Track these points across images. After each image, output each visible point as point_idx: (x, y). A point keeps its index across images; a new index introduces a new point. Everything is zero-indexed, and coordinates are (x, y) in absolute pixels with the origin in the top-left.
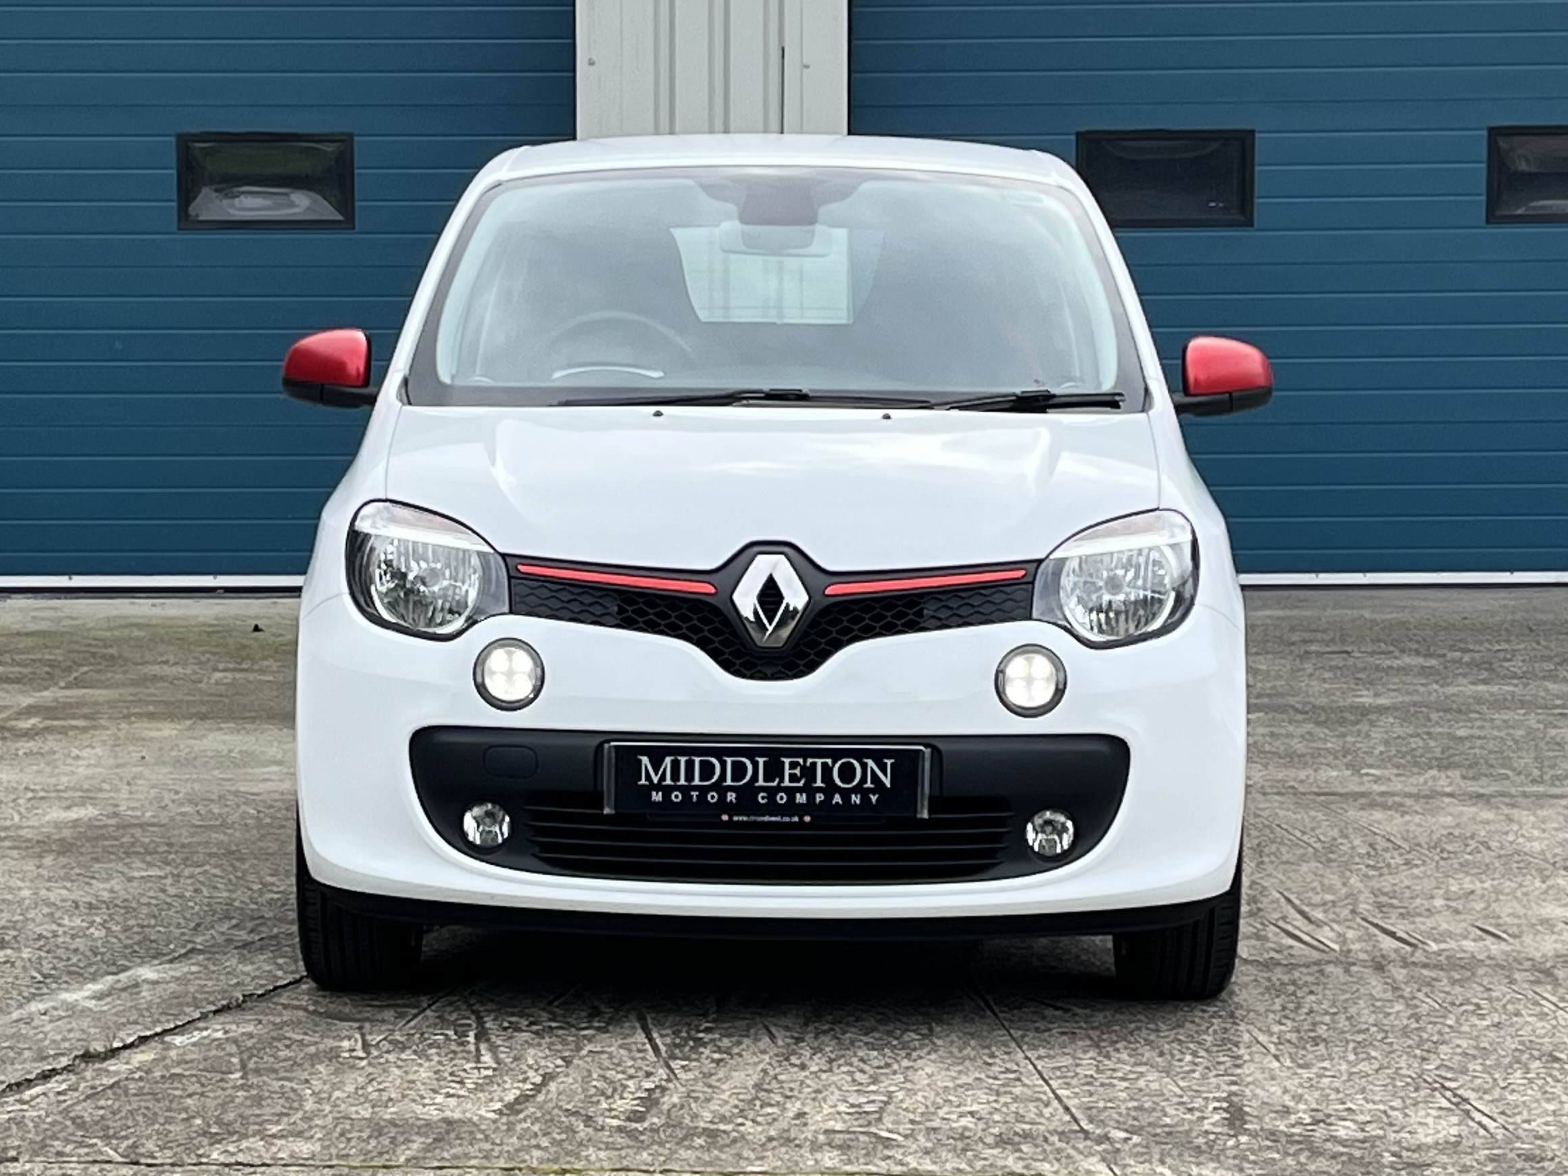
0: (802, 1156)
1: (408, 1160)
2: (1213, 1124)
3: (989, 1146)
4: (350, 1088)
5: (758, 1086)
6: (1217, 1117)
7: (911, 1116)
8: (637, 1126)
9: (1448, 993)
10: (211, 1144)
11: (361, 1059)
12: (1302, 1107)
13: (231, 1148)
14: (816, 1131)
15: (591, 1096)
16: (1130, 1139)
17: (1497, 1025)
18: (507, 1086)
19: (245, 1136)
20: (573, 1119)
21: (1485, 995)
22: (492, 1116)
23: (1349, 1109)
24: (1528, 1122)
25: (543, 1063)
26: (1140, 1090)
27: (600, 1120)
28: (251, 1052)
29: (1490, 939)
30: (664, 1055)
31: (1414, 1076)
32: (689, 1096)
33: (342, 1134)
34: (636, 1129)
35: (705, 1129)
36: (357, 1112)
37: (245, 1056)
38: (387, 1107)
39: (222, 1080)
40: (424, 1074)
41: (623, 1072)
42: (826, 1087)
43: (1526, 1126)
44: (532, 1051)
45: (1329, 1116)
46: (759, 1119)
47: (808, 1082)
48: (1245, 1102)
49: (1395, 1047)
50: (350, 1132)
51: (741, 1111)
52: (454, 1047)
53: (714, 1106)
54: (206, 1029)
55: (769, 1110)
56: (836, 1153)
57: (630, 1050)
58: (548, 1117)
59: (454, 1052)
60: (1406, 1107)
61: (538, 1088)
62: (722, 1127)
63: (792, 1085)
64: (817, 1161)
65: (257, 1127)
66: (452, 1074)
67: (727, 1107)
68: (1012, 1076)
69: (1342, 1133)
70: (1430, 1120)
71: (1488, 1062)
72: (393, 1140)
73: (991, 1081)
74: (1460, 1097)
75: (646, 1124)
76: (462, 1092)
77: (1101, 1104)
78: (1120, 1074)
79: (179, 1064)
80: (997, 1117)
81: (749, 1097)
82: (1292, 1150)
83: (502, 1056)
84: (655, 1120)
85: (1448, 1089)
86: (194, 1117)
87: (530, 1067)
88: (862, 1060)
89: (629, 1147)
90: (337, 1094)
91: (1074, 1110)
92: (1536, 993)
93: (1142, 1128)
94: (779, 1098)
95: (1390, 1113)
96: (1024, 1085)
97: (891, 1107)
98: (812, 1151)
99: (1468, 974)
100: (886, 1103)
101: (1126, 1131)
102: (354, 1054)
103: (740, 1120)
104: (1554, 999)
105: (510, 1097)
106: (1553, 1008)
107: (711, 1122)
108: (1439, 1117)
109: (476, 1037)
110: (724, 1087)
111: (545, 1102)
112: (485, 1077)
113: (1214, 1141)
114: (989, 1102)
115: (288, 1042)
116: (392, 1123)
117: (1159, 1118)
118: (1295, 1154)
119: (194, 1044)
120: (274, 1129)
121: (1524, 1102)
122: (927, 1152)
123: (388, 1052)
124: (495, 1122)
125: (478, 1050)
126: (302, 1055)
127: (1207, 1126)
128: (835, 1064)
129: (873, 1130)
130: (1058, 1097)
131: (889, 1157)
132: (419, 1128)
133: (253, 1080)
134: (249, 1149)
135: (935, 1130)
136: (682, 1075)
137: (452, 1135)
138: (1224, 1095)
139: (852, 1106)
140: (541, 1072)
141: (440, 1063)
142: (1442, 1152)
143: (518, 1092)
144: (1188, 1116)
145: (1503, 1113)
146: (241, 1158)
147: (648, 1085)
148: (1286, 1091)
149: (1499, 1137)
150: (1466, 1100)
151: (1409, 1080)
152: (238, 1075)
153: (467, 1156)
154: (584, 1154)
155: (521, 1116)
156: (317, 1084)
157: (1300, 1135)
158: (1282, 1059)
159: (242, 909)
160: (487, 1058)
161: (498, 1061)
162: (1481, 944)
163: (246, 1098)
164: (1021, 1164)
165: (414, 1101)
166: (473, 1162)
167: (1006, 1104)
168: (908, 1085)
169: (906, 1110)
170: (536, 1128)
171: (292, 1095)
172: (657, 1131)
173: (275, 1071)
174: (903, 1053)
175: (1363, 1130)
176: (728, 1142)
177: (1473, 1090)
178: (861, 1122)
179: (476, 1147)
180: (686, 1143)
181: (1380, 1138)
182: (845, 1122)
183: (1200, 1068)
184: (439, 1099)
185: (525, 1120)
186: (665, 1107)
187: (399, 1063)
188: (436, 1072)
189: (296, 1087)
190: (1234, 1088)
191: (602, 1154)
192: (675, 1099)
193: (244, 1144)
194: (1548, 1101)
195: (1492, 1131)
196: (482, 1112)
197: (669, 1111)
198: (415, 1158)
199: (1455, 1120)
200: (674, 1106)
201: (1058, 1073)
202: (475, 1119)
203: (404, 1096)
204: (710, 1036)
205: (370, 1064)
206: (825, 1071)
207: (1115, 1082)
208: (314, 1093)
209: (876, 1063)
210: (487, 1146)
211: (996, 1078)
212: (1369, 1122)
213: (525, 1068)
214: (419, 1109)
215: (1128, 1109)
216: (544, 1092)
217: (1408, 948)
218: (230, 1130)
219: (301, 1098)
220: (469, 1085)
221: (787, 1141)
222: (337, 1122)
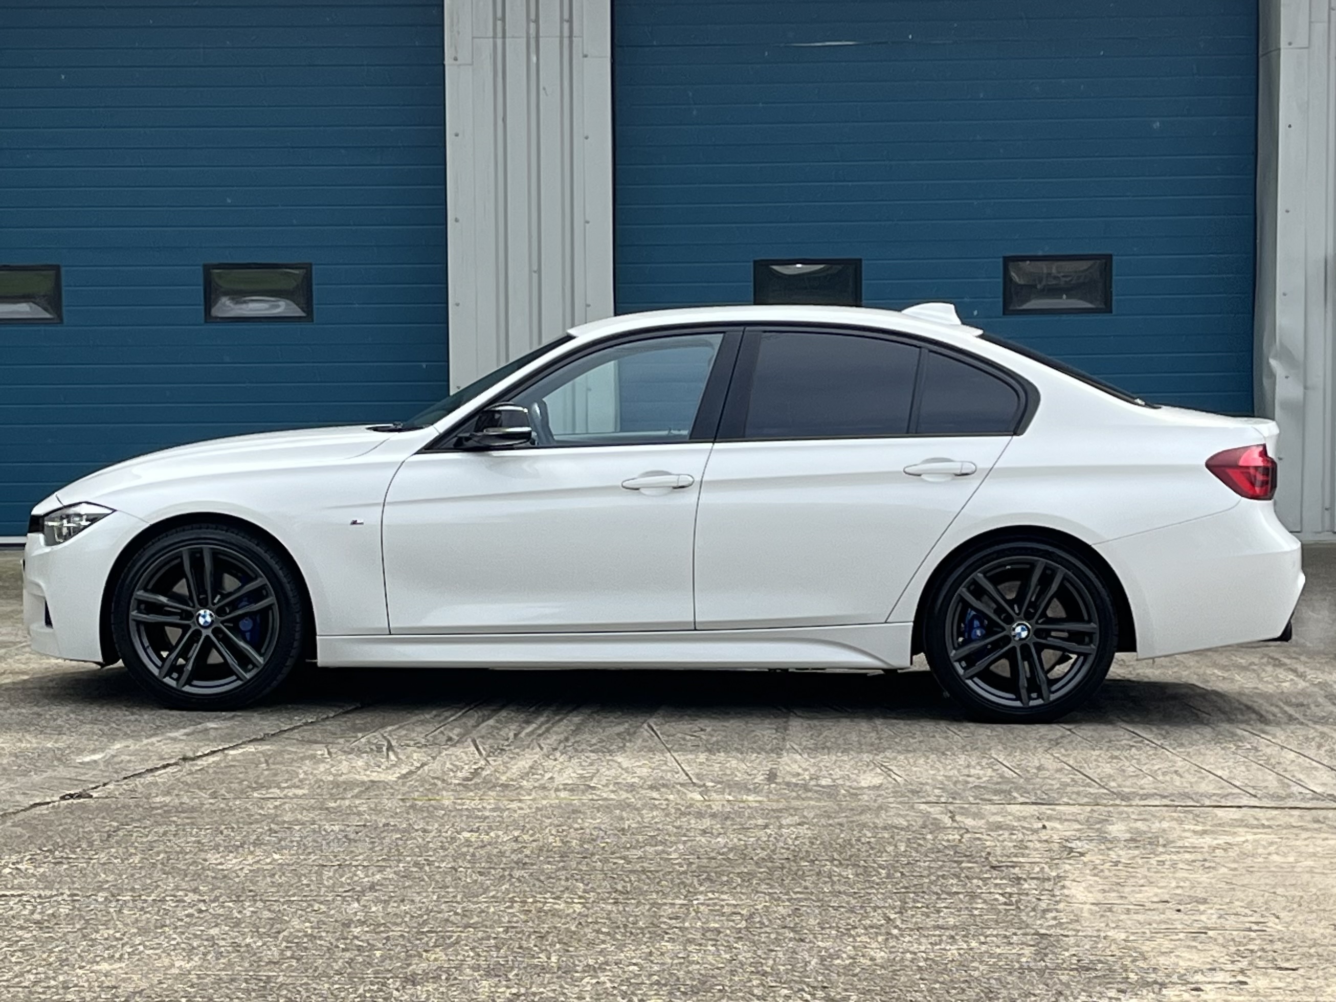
0: (550, 793)
1: (352, 796)
2: (760, 780)
3: (646, 789)
4: (322, 769)
5: (531, 768)
6: (762, 777)
7: (608, 778)
8: (469, 783)
10: (253, 791)
11: (327, 758)
12: (807, 773)
13: (264, 792)
14: (558, 784)
15: (445, 772)
16: (716, 786)
18: (402, 768)
19: (270, 788)
20: (436, 781)
22: (395, 779)
23: (831, 774)
24: (919, 778)
25: (422, 759)
26: (726, 767)
27: (449, 781)
28: (270, 757)
30: (486, 755)
32: (496, 771)
33: (319, 787)
35: (502, 784)
36: (326, 779)
37: (267, 759)
38: (341, 776)
39: (256, 767)
40: (361, 763)
41: (462, 762)
42: (566, 768)
43: (917, 780)
44: (416, 754)
45: (819, 777)
46: (531, 780)
47: (557, 765)
48: (779, 772)
50: (322, 786)
51: (522, 777)
53: (508, 775)
54: (246, 747)
55: (536, 776)
56: (567, 792)
57: (468, 754)
58: (423, 780)
59: (376, 755)
60: (859, 773)
61: (418, 768)
62: (511, 783)
63: (549, 767)
64: (557, 795)
65: (275, 785)
66: (374, 763)
67: (515, 775)
69: (824, 782)
70: (868, 779)
72: (345, 789)
73: (651, 764)
74: (889, 769)
75: (473, 782)
76: (379, 770)
77: (706, 773)
78: (717, 761)
79: (232, 761)
80: (651, 778)
81: (526, 771)
82: (796, 789)
83: (401, 756)
84: (477, 780)
85: (885, 766)
86: (243, 781)
87: (415, 761)
89: (464, 791)
90: (316, 772)
91: (690, 775)
93: (723, 782)
94: (542, 772)
95: (851, 775)
96: (668, 766)
97: (598, 775)
98: (556, 791)
100: (596, 773)
101: (715, 783)
102: (324, 756)
103: (520, 780)
105: (404, 772)
106: (953, 734)
107: (506, 781)
108: (874, 777)
109: (388, 750)
110: (514, 768)
111: (421, 774)
112: (392, 764)
113: (758, 787)
114: (648, 772)
116: (344, 782)
117: (733, 778)
118: (798, 791)
119: (240, 753)
120: (284, 785)
121: (920, 771)
122: (613, 791)
123: (341, 756)
124: (396, 781)
125: (388, 755)
126: (296, 757)
127: (756, 781)
129: (587, 783)
130: (683, 770)
131: (592, 794)
132: (358, 784)
133: (273, 767)
134: (272, 793)
135: (618, 783)
136: (492, 763)
137: (375, 787)
138: (769, 769)
139: (579, 774)
140: (420, 763)
141: (368, 759)
142: (870, 790)
143: (408, 770)
144: (748, 777)
146: (269, 796)
147: (475, 767)
148: (801, 767)
149: (901, 784)
150: (891, 770)
151: (865, 763)
152: (264, 765)
153: (382, 795)
154: (440, 793)
155: (409, 779)
156: (305, 768)
157: (802, 784)
158: (803, 755)
161: (398, 758)
163: (269, 774)
164: (659, 795)
165: (355, 774)
166: (385, 797)
167: (656, 774)
168: (609, 766)
169: (606, 776)
170: (417, 784)
171: (292, 773)
172: (478, 784)
173: (284, 763)
175: (834, 782)
176: (513, 788)
177: (896, 766)
178: (582, 780)
179: (387, 791)
180: (492, 789)
181: (841, 785)
182: (573, 780)
183: (760, 759)
184: (368, 773)
185: (410, 781)
186: (483, 775)
187: (347, 759)
189: (294, 769)
190: (775, 766)
191: (450, 793)
192: (488, 772)
193: (270, 791)
195: (899, 781)
196: (390, 778)
197: (485, 777)
198: (355, 795)
199: (882, 778)
200: (488, 775)
201: (687, 761)
202: (386, 781)
203: (350, 772)
205: (332, 761)
207: (714, 764)
208: (304, 772)
210: (392, 791)
211: (654, 763)
212: (838, 779)
213: (412, 761)
214: (357, 777)
215: (719, 775)
216: (421, 770)
218: (262, 786)
219: (297, 774)
220: (383, 767)
221: (543, 788)
222: (316, 782)
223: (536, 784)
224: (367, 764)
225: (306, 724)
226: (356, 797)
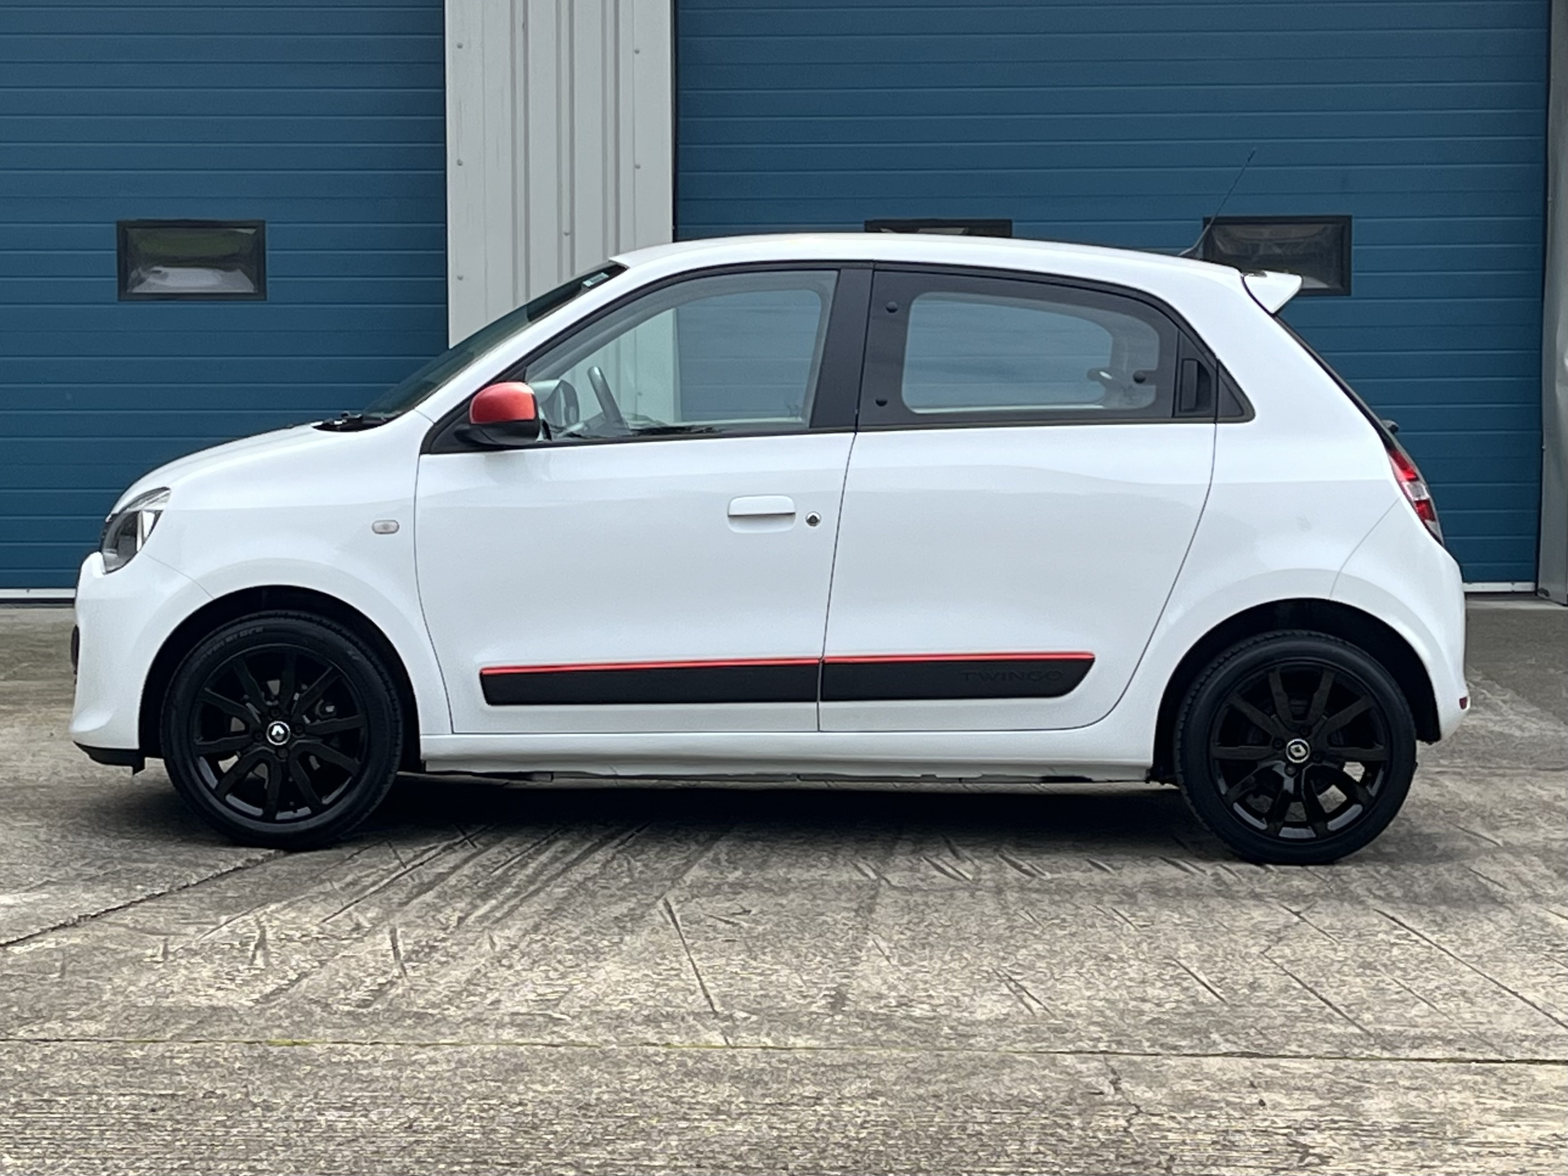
0: (487, 1031)
1: (173, 1037)
2: (819, 1007)
3: (639, 1024)
4: (143, 984)
5: (469, 982)
6: (823, 1002)
7: (583, 1003)
8: (365, 1011)
9: (1044, 911)
10: (20, 1026)
11: (158, 962)
12: (894, 994)
13: (35, 1029)
14: (504, 1014)
15: (333, 989)
16: (749, 1018)
17: (1073, 935)
18: (269, 982)
19: (49, 1020)
20: (314, 1006)
21: (1074, 913)
22: (251, 1004)
23: (930, 996)
24: (1066, 1004)
25: (303, 964)
26: (771, 982)
27: (335, 1007)
28: (73, 958)
29: (1096, 870)
30: (402, 958)
31: (991, 971)
32: (412, 989)
33: (126, 1018)
34: (362, 1013)
35: (416, 1013)
36: (143, 1002)
37: (66, 961)
38: (167, 997)
39: (43, 979)
40: (206, 973)
41: (364, 971)
42: (523, 982)
43: (1063, 1007)
44: (297, 956)
45: (911, 1001)
46: (463, 1005)
47: (510, 978)
48: (850, 991)
49: (985, 950)
50: (133, 1016)
51: (450, 999)
52: (235, 953)
53: (428, 996)
54: (42, 941)
55: (472, 998)
56: (514, 1029)
57: (375, 955)
58: (294, 1005)
59: (235, 957)
60: (975, 994)
61: (292, 983)
62: (430, 1011)
63: (497, 980)
64: (497, 1036)
65: (60, 1013)
66: (227, 974)
67: (440, 997)
68: (673, 972)
69: (917, 1013)
70: (989, 1005)
71: (1054, 961)
72: (166, 1023)
73: (655, 976)
74: (1020, 986)
75: (371, 1009)
76: (230, 987)
77: (736, 993)
78: (759, 971)
79: (11, 967)
80: (650, 1003)
81: (458, 989)
82: (873, 1025)
83: (272, 960)
84: (379, 1006)
85: (1014, 981)
86: (12, 1006)
87: (291, 968)
88: (559, 962)
89: (352, 1026)
90: (132, 988)
91: (712, 997)
92: (1115, 911)
93: (761, 1010)
94: (483, 990)
95: (961, 998)
96: (681, 980)
97: (569, 996)
98: (497, 1027)
99: (1068, 896)
100: (566, 993)
101: (748, 1012)
102: (155, 959)
103: (446, 1006)
104: (1126, 915)
105: (268, 990)
106: (1122, 920)
107: (423, 1008)
108: (998, 1001)
109: (257, 947)
110: (441, 982)
111: (295, 993)
112: (254, 975)
113: (815, 1020)
114: (647, 992)
115: (104, 951)
116: (170, 1009)
117: (778, 1003)
118: (876, 1028)
119: (28, 953)
120: (74, 1014)
121: (1068, 991)
122: (586, 1028)
123: (181, 958)
124: (251, 1008)
125: (254, 956)
126: (112, 960)
127: (814, 1008)
128: (536, 965)
129: (549, 1012)
130: (703, 988)
131: (554, 1033)
132: (189, 1013)
133: (68, 978)
134: (49, 1029)
135: (597, 1012)
136: (410, 973)
137: (215, 1018)
138: (835, 986)
139: (539, 995)
140: (299, 971)
141: (221, 965)
142: (989, 1026)
143: (275, 986)
144: (801, 1001)
145: (1050, 998)
146: (42, 1035)
147: (382, 980)
148: (885, 982)
149: (1038, 1015)
150: (1024, 989)
151: (985, 975)
152: (57, 975)
153: (221, 1034)
154: (314, 1031)
155: (273, 1004)
156: (117, 981)
157: (885, 1014)
158: (891, 960)
159: (96, 851)
160: (259, 962)
161: (267, 964)
162: (1088, 874)
163: (57, 992)
164: (658, 1036)
165: (190, 993)
166: (224, 1038)
167: (660, 994)
168: (589, 980)
169: (581, 998)
170: (282, 1013)
171: (95, 990)
172: (379, 1014)
173: (88, 972)
174: (593, 957)
175: (934, 1011)
176: (431, 1022)
177: (1033, 981)
178: (542, 1007)
179: (230, 1027)
180: (398, 1023)
181: (945, 1016)
182: (529, 1006)
183: (824, 967)
184: (211, 991)
185: (274, 1007)
186: (390, 997)
187: (188, 965)
188: (216, 972)
189: (100, 983)
190: (845, 981)
191: (329, 1031)
192: (400, 991)
193: (47, 1025)
194: (1088, 989)
195: (1035, 1010)
196: (243, 1001)
197: (392, 999)
198: (178, 1035)
199: (1009, 1003)
200: (398, 996)
201: (711, 970)
202: (236, 1006)
203: (184, 989)
204: (444, 944)
205: (164, 967)
206: (524, 970)
207: (752, 976)
208: (113, 988)
209: (568, 964)
210: (240, 1026)
211: (660, 974)
212: (942, 1005)
213: (287, 968)
214: (192, 999)
215: (756, 996)
216: (296, 986)
217: (1028, 878)
218: (38, 1016)
219: (102, 991)
220: (238, 981)
221: (479, 1021)
222: (125, 1008)
223: (469, 1015)
224: (217, 975)
225: (151, 898)
226: (178, 1038)
